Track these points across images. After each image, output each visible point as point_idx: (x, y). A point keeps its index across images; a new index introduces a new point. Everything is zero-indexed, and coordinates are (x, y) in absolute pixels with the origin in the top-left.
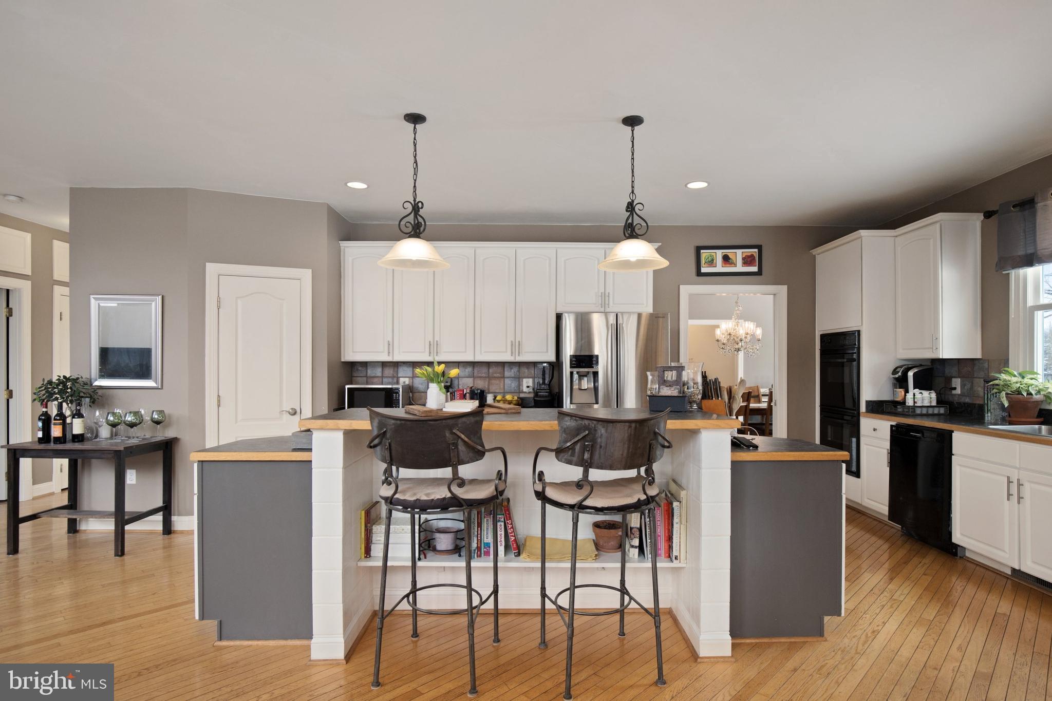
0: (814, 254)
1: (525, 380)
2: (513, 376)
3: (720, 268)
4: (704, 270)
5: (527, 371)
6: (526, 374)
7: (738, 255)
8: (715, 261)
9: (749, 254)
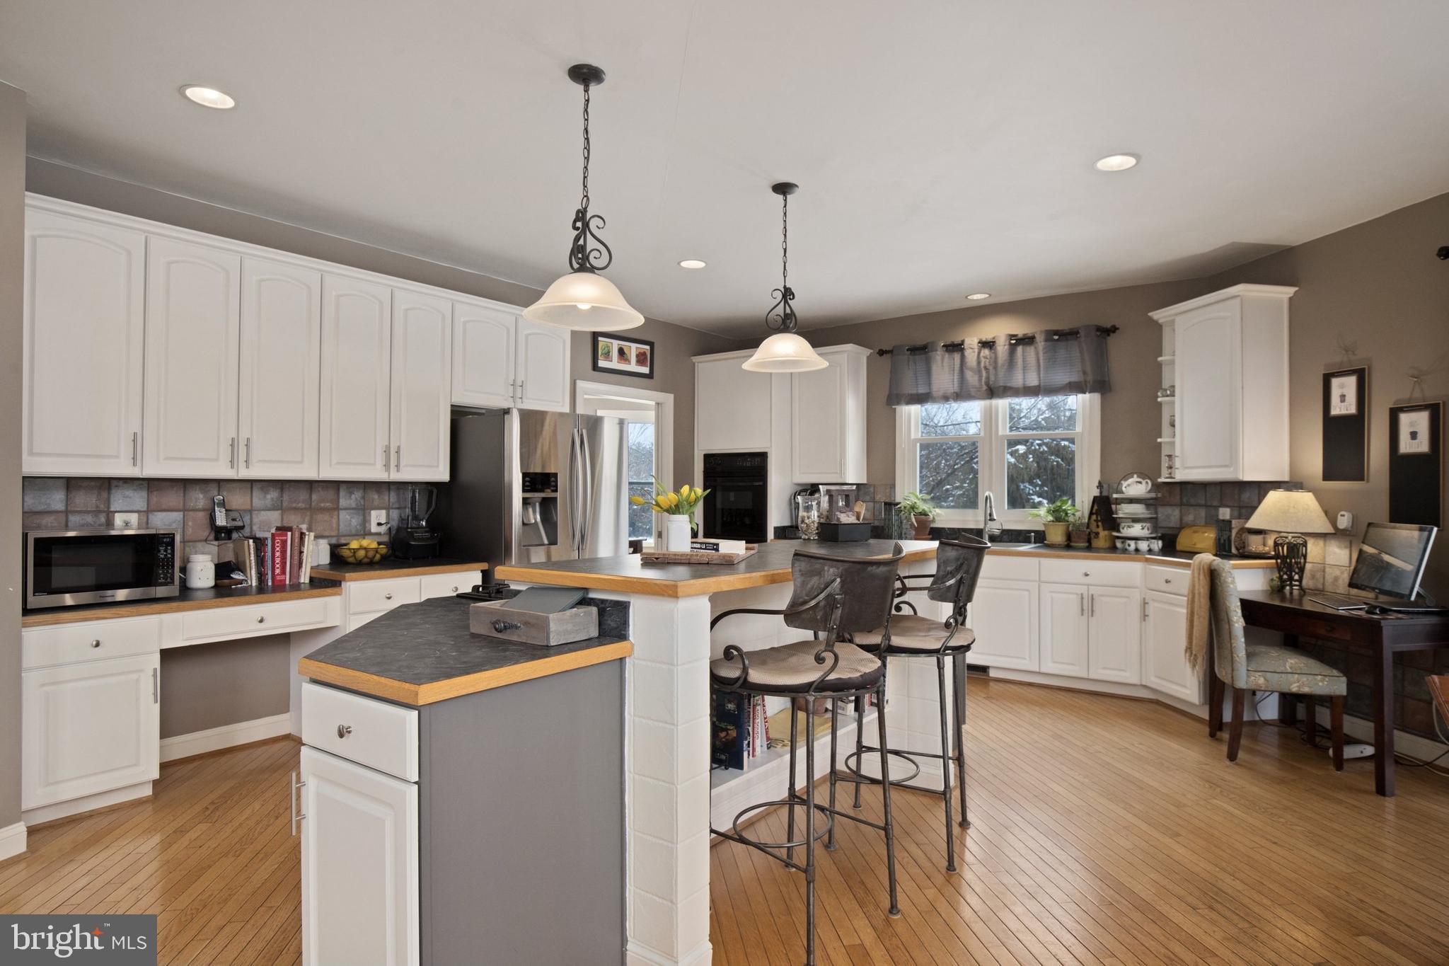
0: (694, 361)
1: (374, 513)
2: (354, 506)
3: (615, 364)
4: (602, 364)
5: (376, 497)
6: (376, 503)
7: (633, 349)
8: (611, 354)
9: (642, 351)
